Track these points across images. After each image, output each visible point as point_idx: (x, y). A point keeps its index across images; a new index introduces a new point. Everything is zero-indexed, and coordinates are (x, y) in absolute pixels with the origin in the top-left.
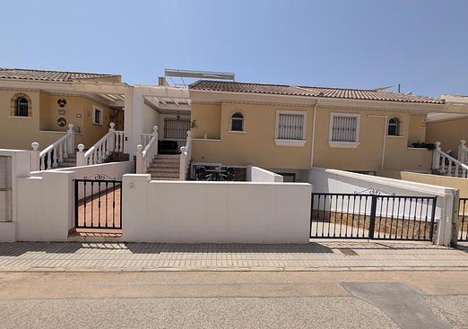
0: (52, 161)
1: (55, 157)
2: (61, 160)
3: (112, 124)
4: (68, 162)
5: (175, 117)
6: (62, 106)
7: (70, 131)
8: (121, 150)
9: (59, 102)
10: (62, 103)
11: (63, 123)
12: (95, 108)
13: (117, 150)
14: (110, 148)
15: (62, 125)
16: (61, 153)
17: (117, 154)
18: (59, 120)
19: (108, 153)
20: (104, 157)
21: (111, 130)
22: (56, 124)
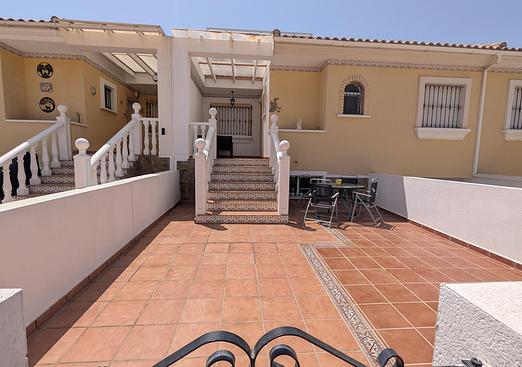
0: (29, 174)
1: (34, 167)
2: (46, 171)
3: (136, 107)
4: (61, 175)
5: (227, 101)
6: (46, 76)
7: (62, 119)
8: (154, 152)
9: (40, 68)
10: (45, 70)
11: (48, 107)
12: (103, 82)
13: (146, 152)
14: (136, 149)
15: (48, 110)
16: (45, 159)
17: (149, 158)
18: (43, 101)
19: (132, 158)
20: (126, 165)
21: (136, 116)
22: (38, 109)
